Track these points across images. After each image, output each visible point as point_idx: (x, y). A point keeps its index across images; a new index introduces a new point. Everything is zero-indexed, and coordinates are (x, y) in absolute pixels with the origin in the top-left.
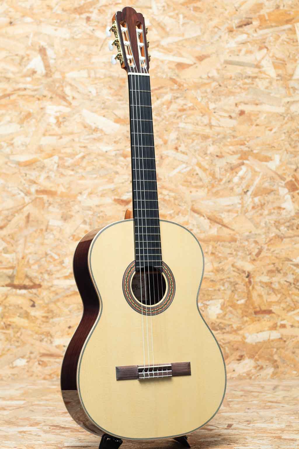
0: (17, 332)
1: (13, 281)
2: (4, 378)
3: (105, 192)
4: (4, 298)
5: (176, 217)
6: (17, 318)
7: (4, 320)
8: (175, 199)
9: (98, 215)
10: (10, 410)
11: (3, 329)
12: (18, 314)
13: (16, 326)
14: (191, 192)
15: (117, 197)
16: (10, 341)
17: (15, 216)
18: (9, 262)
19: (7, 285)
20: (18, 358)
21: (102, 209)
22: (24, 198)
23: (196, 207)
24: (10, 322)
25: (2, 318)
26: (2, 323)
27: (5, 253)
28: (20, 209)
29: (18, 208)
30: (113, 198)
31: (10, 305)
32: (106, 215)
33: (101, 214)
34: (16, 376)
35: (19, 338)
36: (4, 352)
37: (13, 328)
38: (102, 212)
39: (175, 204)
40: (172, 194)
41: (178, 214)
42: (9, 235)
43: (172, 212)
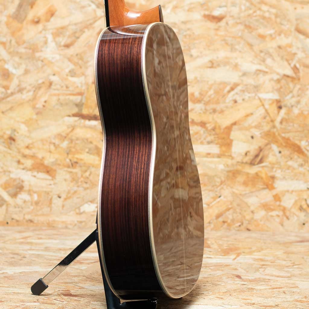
0: (86, 171)
1: (81, 110)
2: (70, 226)
3: (192, 6)
4: (70, 130)
5: (278, 38)
6: (86, 154)
7: (70, 156)
8: (277, 16)
9: (185, 33)
10: (88, 264)
11: (68, 167)
12: (87, 150)
13: (85, 163)
14: (295, 9)
15: (207, 13)
16: (77, 182)
17: (84, 32)
18: (77, 87)
19: (74, 115)
20: (87, 203)
21: (189, 26)
22: (95, 11)
23: (301, 27)
24: (77, 159)
25: (68, 154)
26: (68, 160)
27: (72, 76)
28: (91, 24)
29: (88, 23)
30: (203, 13)
31: (77, 139)
32: (193, 33)
33: (188, 32)
34: (83, 224)
35: (88, 178)
36: (69, 195)
37: (81, 167)
38: (189, 29)
39: (276, 22)
40: (274, 11)
41: (280, 35)
42: (77, 55)
43: (272, 32)
